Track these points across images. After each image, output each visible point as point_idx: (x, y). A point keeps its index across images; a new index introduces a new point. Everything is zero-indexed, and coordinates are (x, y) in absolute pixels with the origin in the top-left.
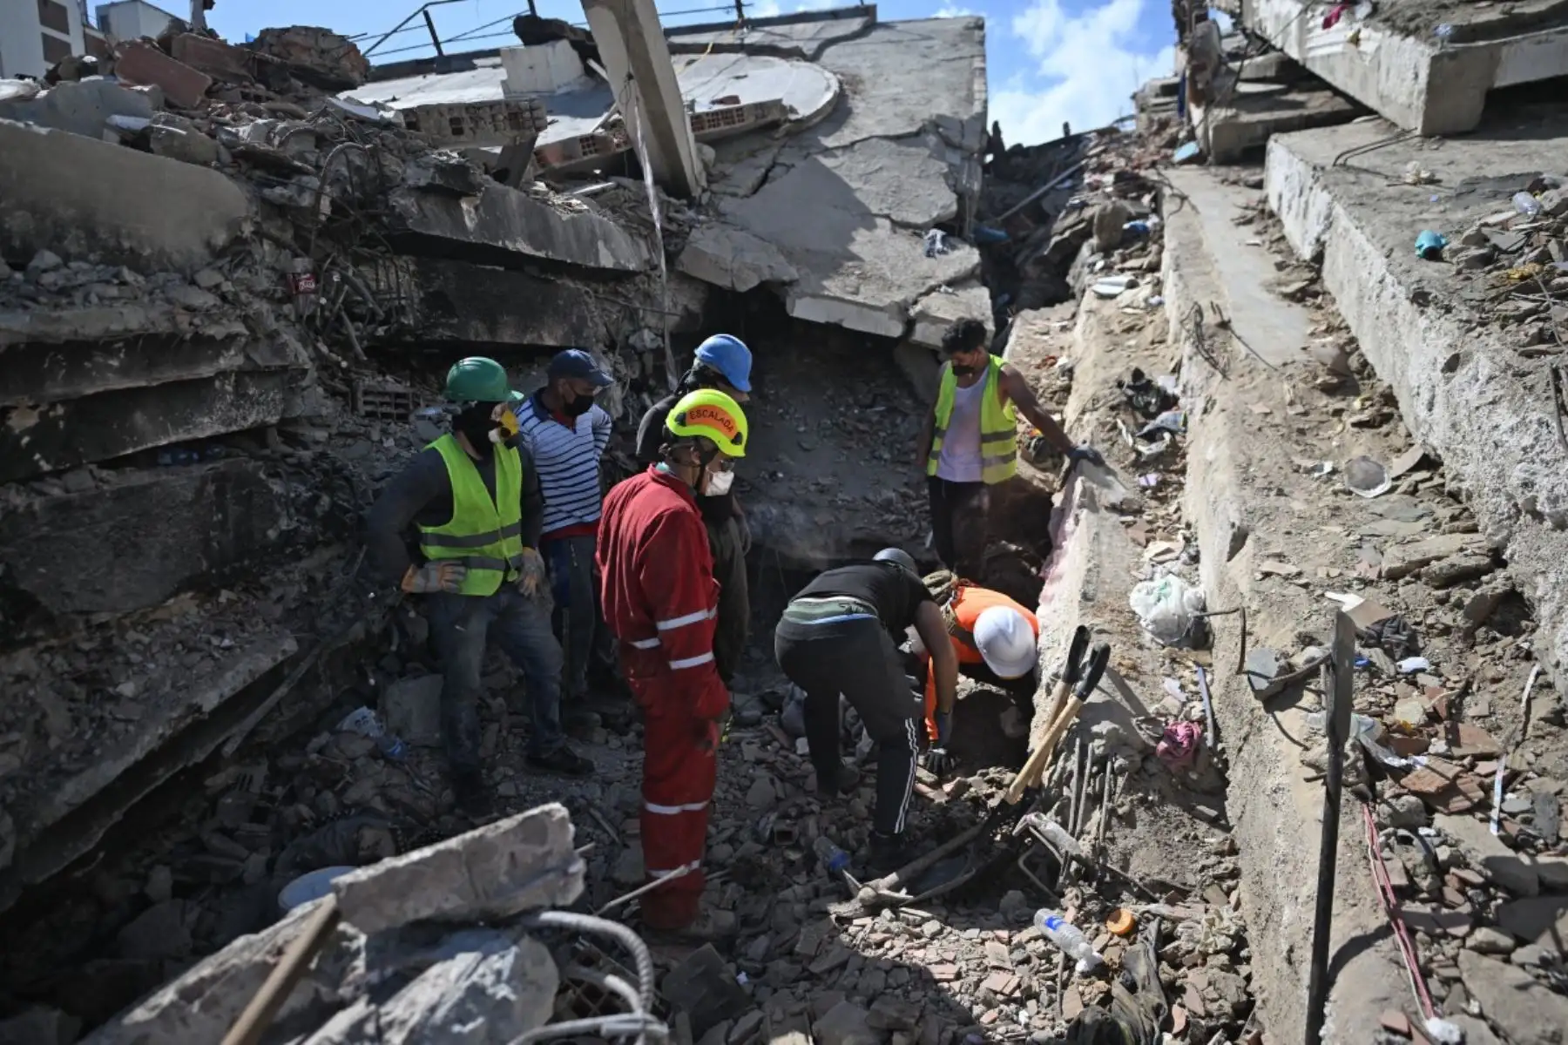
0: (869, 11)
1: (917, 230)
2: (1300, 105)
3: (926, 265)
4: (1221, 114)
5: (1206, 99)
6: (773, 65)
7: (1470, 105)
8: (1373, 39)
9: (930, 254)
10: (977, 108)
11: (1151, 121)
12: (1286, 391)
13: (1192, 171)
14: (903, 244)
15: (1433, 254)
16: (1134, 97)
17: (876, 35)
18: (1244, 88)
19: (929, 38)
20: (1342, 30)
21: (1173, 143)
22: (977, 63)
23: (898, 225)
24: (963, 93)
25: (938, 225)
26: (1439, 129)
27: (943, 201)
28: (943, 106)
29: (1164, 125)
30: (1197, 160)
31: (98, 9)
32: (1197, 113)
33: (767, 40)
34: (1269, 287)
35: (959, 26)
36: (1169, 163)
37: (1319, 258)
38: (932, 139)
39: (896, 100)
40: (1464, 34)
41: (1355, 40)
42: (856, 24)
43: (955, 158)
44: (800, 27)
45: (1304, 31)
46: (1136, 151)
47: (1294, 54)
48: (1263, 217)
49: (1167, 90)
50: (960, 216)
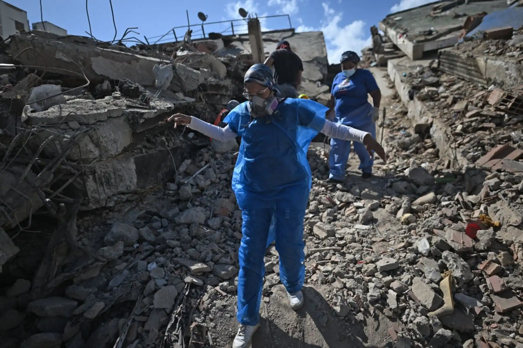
0: (292, 30)
1: (315, 82)
2: (397, 54)
3: (318, 89)
4: (381, 56)
5: (378, 52)
6: (271, 44)
7: (420, 54)
8: (406, 42)
9: (318, 86)
10: (325, 55)
11: (366, 58)
12: (387, 100)
13: (375, 69)
14: (312, 84)
15: (405, 76)
16: (362, 51)
17: (296, 36)
18: (386, 50)
19: (310, 37)
20: (402, 39)
21: (371, 62)
22: (323, 44)
23: (310, 81)
24: (321, 51)
25: (319, 80)
26: (415, 58)
27: (320, 76)
28: (317, 54)
29: (369, 58)
30: (376, 66)
31: (33, 24)
32: (376, 55)
33: (268, 38)
34: (387, 87)
35: (317, 34)
36: (370, 66)
37: (394, 81)
38: (315, 62)
39: (305, 53)
40: (418, 42)
41: (404, 42)
42: (290, 33)
43: (321, 66)
44: (275, 34)
45: (397, 39)
46: (363, 65)
47: (395, 43)
48: (387, 76)
49: (370, 50)
50: (323, 78)
